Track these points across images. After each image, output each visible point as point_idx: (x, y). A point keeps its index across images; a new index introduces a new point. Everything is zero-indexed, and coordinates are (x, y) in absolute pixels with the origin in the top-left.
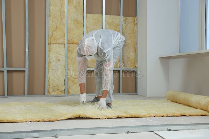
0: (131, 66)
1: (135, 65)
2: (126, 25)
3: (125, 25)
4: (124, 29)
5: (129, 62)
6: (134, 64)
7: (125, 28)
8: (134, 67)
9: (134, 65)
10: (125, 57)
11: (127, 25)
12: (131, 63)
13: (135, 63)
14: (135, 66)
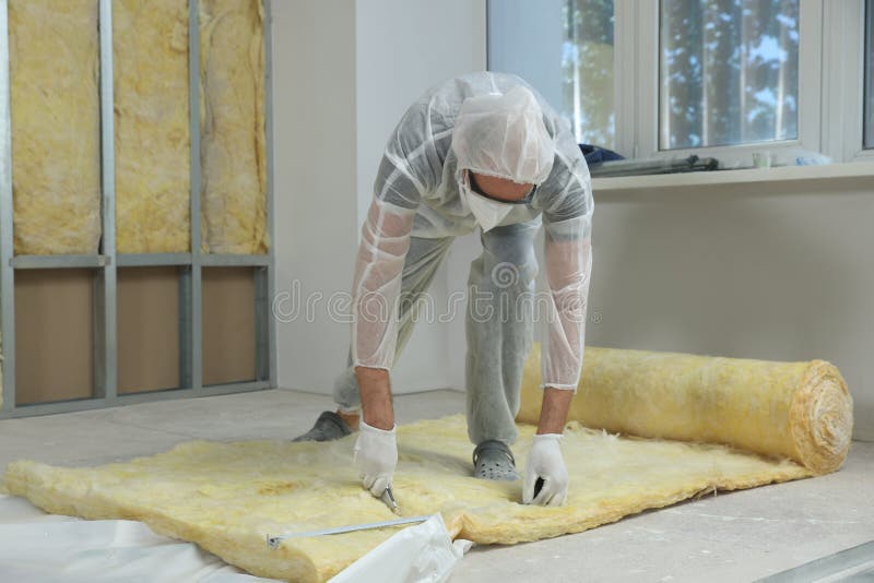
0: (240, 244)
1: (259, 237)
2: (215, 21)
3: (211, 21)
4: (208, 44)
5: (234, 223)
6: (255, 229)
7: (211, 39)
8: (256, 248)
9: (255, 237)
10: (212, 196)
11: (219, 22)
12: (243, 226)
13: (258, 226)
14: (258, 242)
